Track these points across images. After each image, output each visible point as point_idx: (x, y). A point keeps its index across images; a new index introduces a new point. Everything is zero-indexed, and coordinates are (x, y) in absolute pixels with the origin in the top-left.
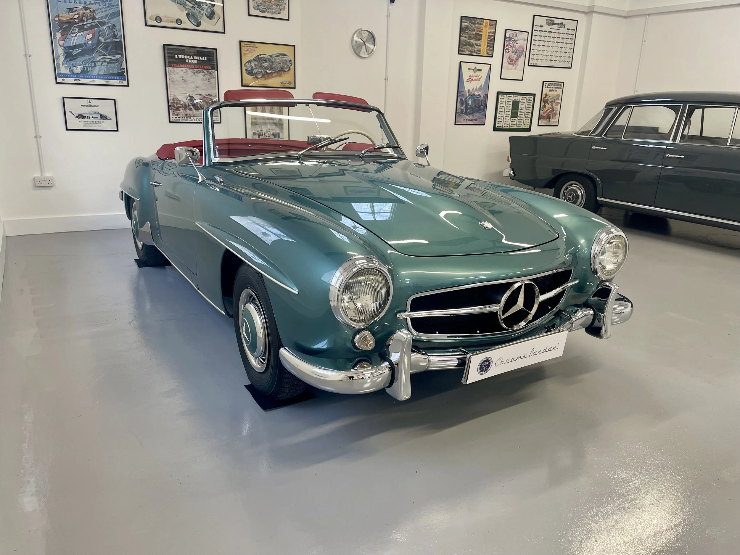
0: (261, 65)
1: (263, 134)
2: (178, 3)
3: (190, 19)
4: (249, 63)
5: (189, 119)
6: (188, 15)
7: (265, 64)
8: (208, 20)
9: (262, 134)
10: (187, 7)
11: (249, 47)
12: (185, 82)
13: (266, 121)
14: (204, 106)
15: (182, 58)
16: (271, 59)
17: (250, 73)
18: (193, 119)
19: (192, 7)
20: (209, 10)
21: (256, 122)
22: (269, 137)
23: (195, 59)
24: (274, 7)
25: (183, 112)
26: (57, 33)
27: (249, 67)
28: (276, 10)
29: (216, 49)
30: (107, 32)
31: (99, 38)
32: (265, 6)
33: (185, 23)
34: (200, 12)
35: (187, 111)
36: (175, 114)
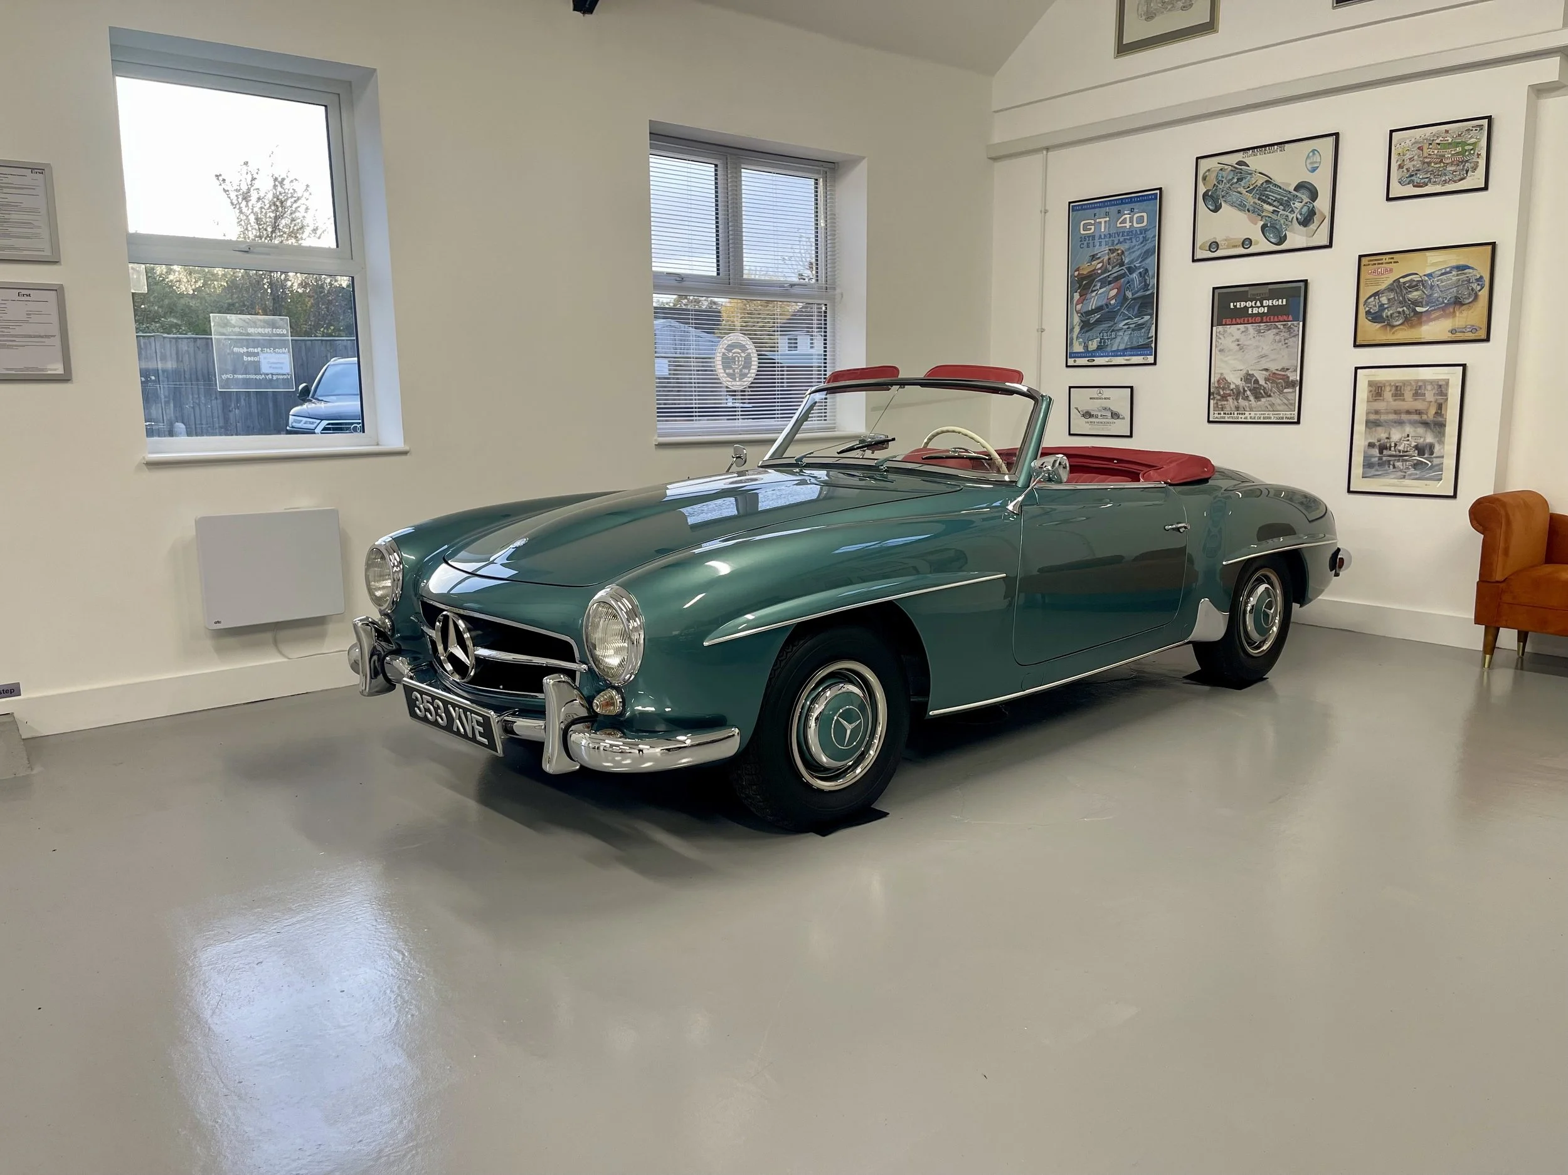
0: (1404, 298)
1: (1390, 445)
2: (1249, 211)
3: (1267, 234)
4: (1375, 298)
5: (1240, 416)
6: (1263, 228)
7: (1415, 295)
8: (1301, 228)
9: (1388, 445)
10: (1264, 214)
11: (1379, 264)
12: (1241, 349)
13: (1402, 418)
14: (1271, 391)
15: (1242, 306)
16: (1430, 282)
17: (1375, 317)
18: (1248, 416)
19: (1274, 211)
20: (1305, 210)
21: (1377, 420)
22: (1405, 454)
23: (1264, 305)
24: (1450, 168)
25: (1233, 403)
26: (1075, 294)
27: (1376, 306)
28: (1454, 173)
29: (1307, 280)
30: (1137, 282)
31: (1126, 292)
32: (1427, 172)
33: (1257, 243)
34: (1288, 216)
35: (1240, 400)
36: (1220, 407)
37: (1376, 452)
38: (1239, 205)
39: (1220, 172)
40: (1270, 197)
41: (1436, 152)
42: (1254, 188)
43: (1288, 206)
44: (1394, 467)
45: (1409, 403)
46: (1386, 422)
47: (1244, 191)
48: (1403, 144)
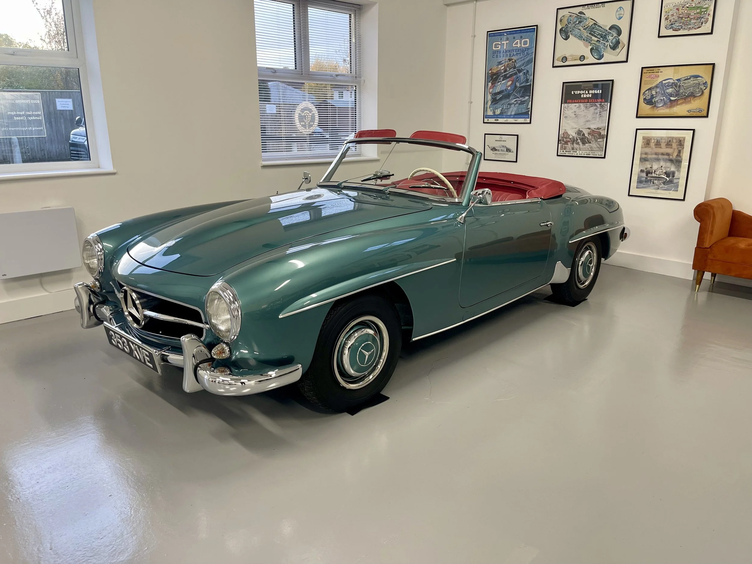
0: (664, 92)
1: (652, 171)
2: (584, 40)
3: (593, 53)
4: (649, 91)
5: (574, 153)
6: (592, 50)
7: (670, 91)
8: (612, 50)
9: (651, 171)
10: (592, 42)
11: (652, 72)
12: (576, 117)
13: (659, 157)
14: (591, 140)
15: (578, 93)
16: (678, 84)
17: (649, 102)
18: (578, 153)
19: (598, 41)
20: (614, 40)
21: (646, 158)
22: (660, 176)
23: (590, 93)
24: (692, 21)
25: (571, 145)
26: (489, 83)
27: (649, 96)
28: (695, 24)
29: (613, 80)
30: (522, 78)
31: (516, 83)
32: (680, 23)
33: (588, 58)
34: (605, 44)
35: (575, 145)
36: (564, 147)
37: (644, 175)
38: (579, 36)
39: (570, 17)
40: (596, 33)
41: (686, 11)
42: (588, 27)
43: (606, 38)
44: (653, 183)
45: (664, 149)
46: (651, 159)
47: (582, 29)
48: (668, 6)
